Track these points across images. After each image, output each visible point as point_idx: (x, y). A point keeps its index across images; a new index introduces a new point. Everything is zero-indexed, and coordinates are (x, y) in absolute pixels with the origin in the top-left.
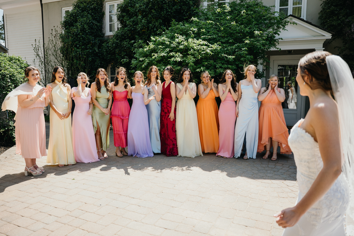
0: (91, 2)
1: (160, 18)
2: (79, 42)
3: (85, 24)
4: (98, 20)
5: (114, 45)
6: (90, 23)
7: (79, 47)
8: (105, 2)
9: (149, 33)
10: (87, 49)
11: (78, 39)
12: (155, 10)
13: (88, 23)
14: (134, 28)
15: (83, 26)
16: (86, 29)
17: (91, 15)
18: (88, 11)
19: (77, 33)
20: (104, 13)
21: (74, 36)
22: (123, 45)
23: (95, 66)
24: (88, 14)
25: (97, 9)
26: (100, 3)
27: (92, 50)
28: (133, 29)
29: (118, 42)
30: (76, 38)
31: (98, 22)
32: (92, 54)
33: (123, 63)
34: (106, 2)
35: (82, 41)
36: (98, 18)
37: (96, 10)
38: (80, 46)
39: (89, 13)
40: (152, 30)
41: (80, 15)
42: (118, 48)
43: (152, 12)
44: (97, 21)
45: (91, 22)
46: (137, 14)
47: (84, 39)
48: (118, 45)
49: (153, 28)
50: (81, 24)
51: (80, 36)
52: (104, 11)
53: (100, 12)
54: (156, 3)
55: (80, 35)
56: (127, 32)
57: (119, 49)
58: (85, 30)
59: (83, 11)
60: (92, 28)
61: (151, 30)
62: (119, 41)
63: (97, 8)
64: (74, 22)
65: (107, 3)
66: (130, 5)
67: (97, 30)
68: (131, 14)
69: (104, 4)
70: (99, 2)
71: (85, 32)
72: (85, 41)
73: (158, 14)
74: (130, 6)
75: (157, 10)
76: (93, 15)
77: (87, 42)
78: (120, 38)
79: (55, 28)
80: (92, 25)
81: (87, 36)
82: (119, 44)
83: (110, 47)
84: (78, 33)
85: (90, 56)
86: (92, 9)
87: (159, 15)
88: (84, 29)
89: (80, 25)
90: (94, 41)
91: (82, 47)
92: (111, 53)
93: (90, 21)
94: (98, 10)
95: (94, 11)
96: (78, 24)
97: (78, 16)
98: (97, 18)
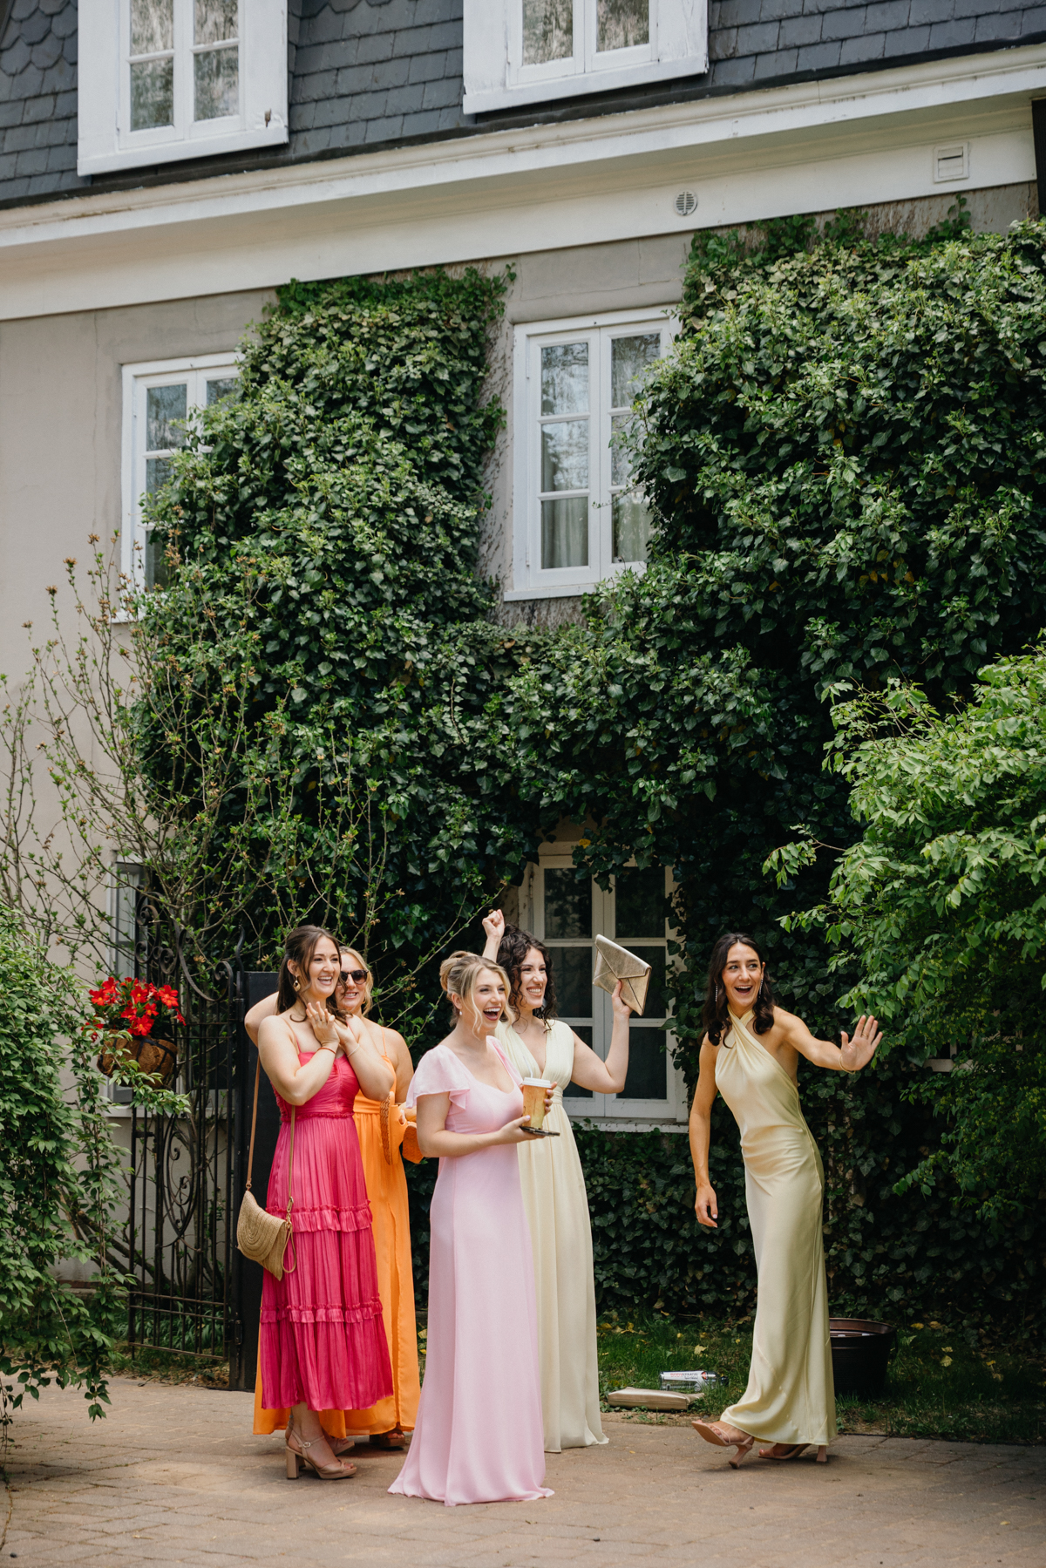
0: (395, 330)
1: (1010, 478)
2: (310, 667)
3: (358, 514)
4: (455, 476)
5: (615, 689)
6: (400, 509)
7: (306, 703)
8: (507, 324)
9: (923, 594)
10: (374, 721)
11: (303, 640)
12: (971, 409)
13: (381, 511)
14: (790, 555)
15: (348, 538)
16: (366, 557)
17: (399, 434)
18: (373, 402)
19: (294, 594)
20: (502, 413)
21: (263, 614)
22: (687, 691)
23: (435, 858)
24: (376, 428)
25: (441, 382)
26: (464, 335)
27: (416, 727)
28: (780, 564)
29: (644, 668)
30: (284, 634)
31: (461, 492)
32: (413, 762)
33: (781, 876)
34: (514, 323)
35: (338, 656)
36: (455, 458)
37: (441, 392)
38: (314, 696)
39: (388, 425)
40: (951, 575)
41: (314, 440)
42: (649, 716)
43: (947, 428)
44: (449, 484)
45: (407, 503)
46: (814, 439)
47: (350, 640)
48: (644, 692)
49: (964, 560)
50: (327, 516)
51: (317, 618)
52: (497, 400)
53: (469, 410)
54: (979, 361)
55: (320, 611)
56: (728, 587)
57: (655, 724)
58: (359, 566)
59: (332, 408)
60: (411, 550)
61: (938, 578)
62: (653, 653)
63: (444, 376)
64: (261, 501)
65: (520, 332)
66: (749, 368)
67: (448, 562)
68: (761, 440)
69: (501, 343)
70: (456, 330)
71: (361, 580)
72: (361, 654)
73: (997, 448)
74: (747, 378)
75: (987, 412)
76: (418, 437)
77: (373, 663)
78: (665, 632)
79: (100, 546)
80: (414, 521)
81: (378, 613)
82: (656, 687)
83: (574, 703)
84: (305, 589)
85: (400, 780)
86: (405, 390)
87: (1003, 456)
88: (354, 554)
89: (323, 525)
90: (426, 655)
91: (331, 701)
92: (576, 751)
93: (397, 487)
94: (449, 392)
95: (425, 404)
96: (304, 518)
97: (295, 449)
98: (445, 464)
